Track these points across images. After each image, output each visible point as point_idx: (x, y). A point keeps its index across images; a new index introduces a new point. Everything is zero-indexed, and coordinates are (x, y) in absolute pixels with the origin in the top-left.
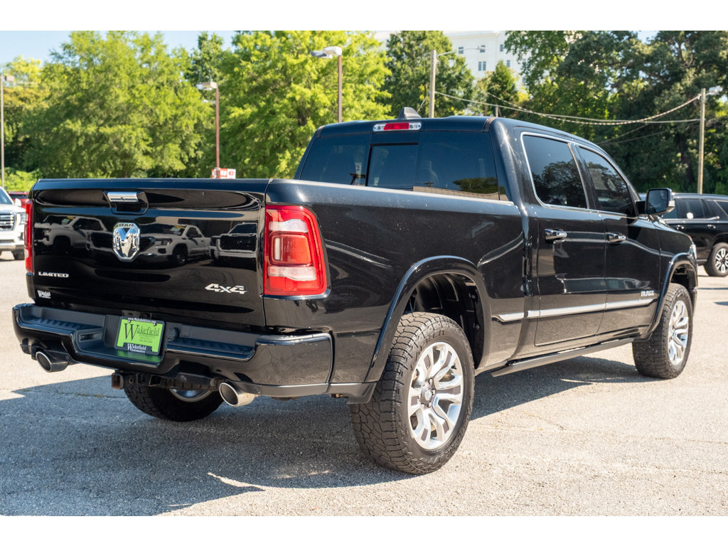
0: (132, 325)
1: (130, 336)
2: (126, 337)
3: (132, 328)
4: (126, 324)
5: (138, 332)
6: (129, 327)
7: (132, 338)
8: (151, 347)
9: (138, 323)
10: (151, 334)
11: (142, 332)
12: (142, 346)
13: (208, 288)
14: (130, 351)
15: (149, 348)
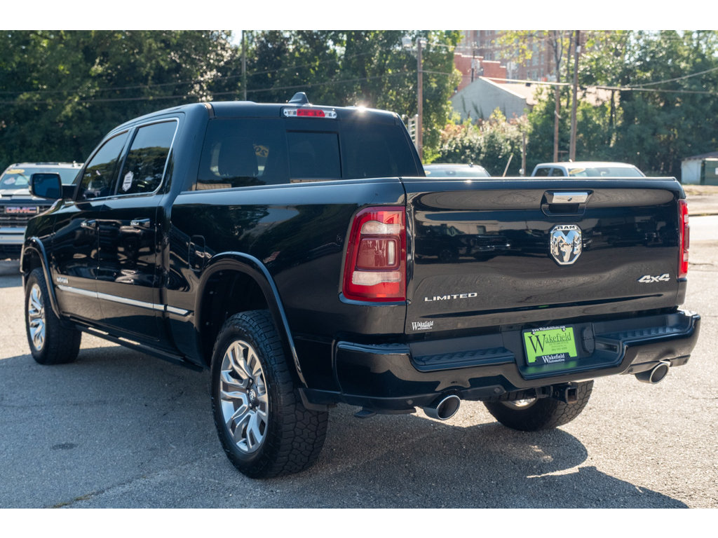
0: (537, 337)
1: (539, 348)
2: (535, 350)
3: (538, 340)
4: (530, 337)
5: (547, 342)
6: (534, 339)
7: (542, 350)
8: (568, 353)
9: (544, 333)
10: (562, 340)
11: (551, 341)
12: (559, 354)
13: (641, 281)
14: (547, 363)
15: (567, 355)
